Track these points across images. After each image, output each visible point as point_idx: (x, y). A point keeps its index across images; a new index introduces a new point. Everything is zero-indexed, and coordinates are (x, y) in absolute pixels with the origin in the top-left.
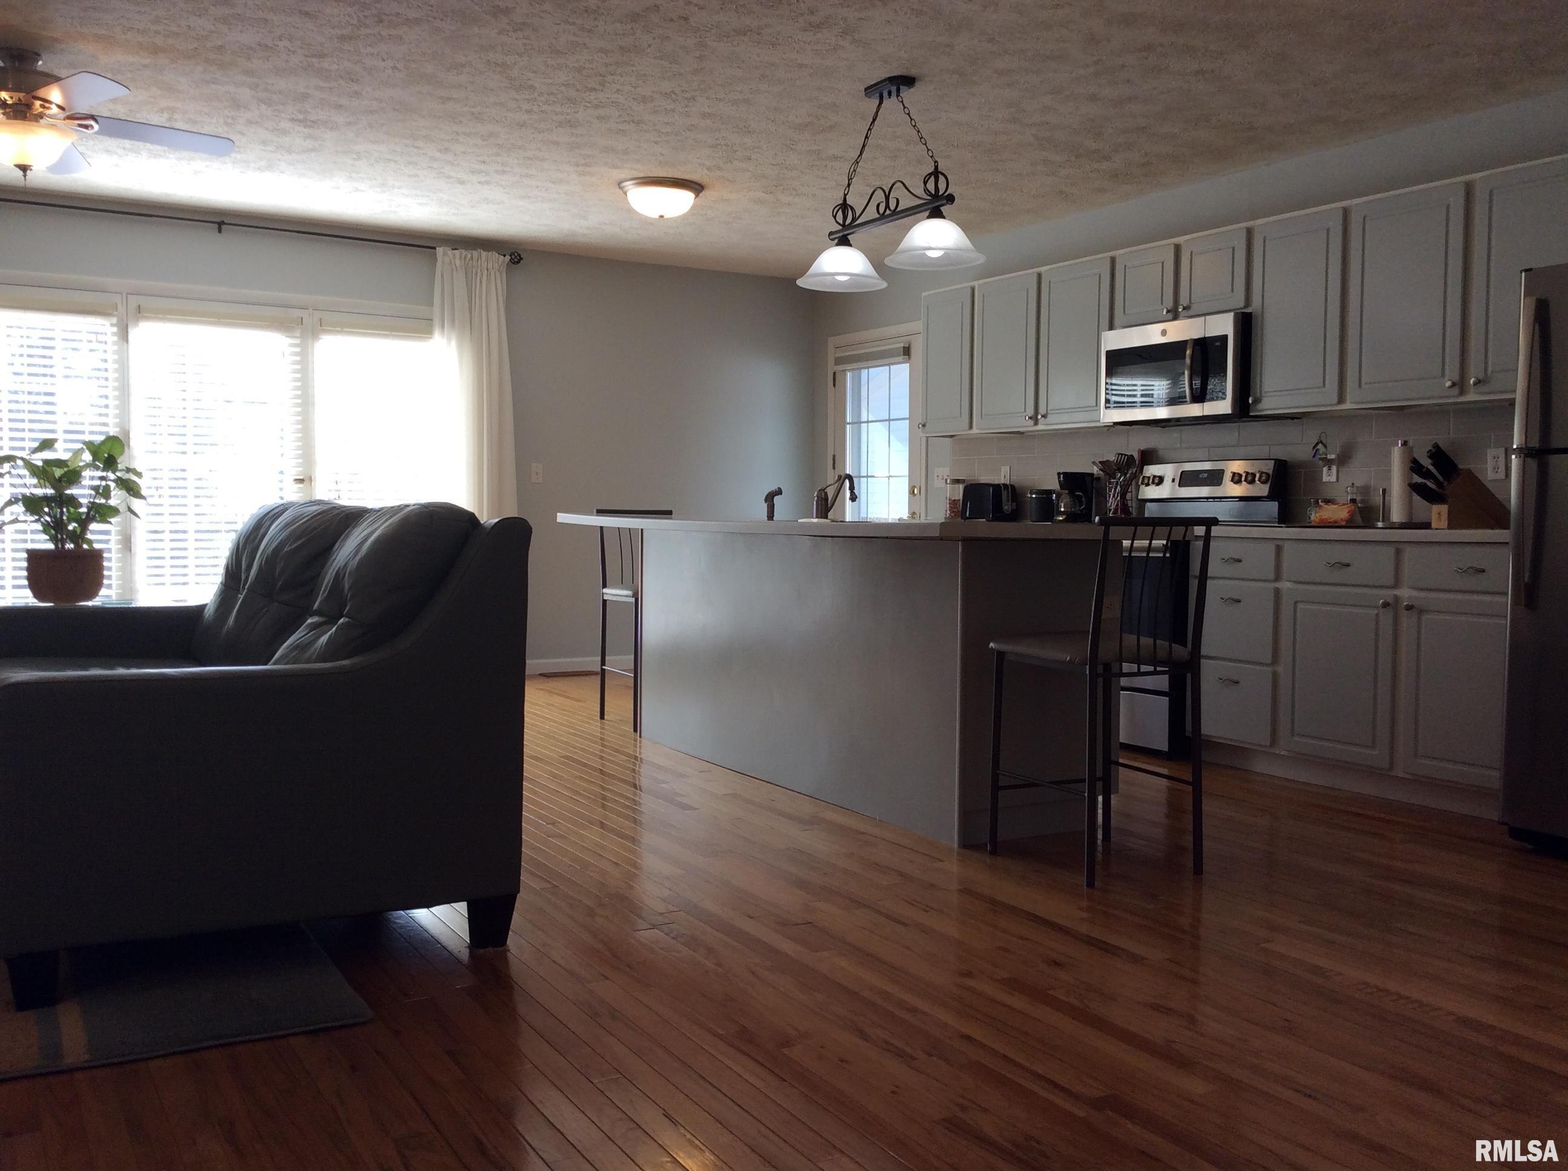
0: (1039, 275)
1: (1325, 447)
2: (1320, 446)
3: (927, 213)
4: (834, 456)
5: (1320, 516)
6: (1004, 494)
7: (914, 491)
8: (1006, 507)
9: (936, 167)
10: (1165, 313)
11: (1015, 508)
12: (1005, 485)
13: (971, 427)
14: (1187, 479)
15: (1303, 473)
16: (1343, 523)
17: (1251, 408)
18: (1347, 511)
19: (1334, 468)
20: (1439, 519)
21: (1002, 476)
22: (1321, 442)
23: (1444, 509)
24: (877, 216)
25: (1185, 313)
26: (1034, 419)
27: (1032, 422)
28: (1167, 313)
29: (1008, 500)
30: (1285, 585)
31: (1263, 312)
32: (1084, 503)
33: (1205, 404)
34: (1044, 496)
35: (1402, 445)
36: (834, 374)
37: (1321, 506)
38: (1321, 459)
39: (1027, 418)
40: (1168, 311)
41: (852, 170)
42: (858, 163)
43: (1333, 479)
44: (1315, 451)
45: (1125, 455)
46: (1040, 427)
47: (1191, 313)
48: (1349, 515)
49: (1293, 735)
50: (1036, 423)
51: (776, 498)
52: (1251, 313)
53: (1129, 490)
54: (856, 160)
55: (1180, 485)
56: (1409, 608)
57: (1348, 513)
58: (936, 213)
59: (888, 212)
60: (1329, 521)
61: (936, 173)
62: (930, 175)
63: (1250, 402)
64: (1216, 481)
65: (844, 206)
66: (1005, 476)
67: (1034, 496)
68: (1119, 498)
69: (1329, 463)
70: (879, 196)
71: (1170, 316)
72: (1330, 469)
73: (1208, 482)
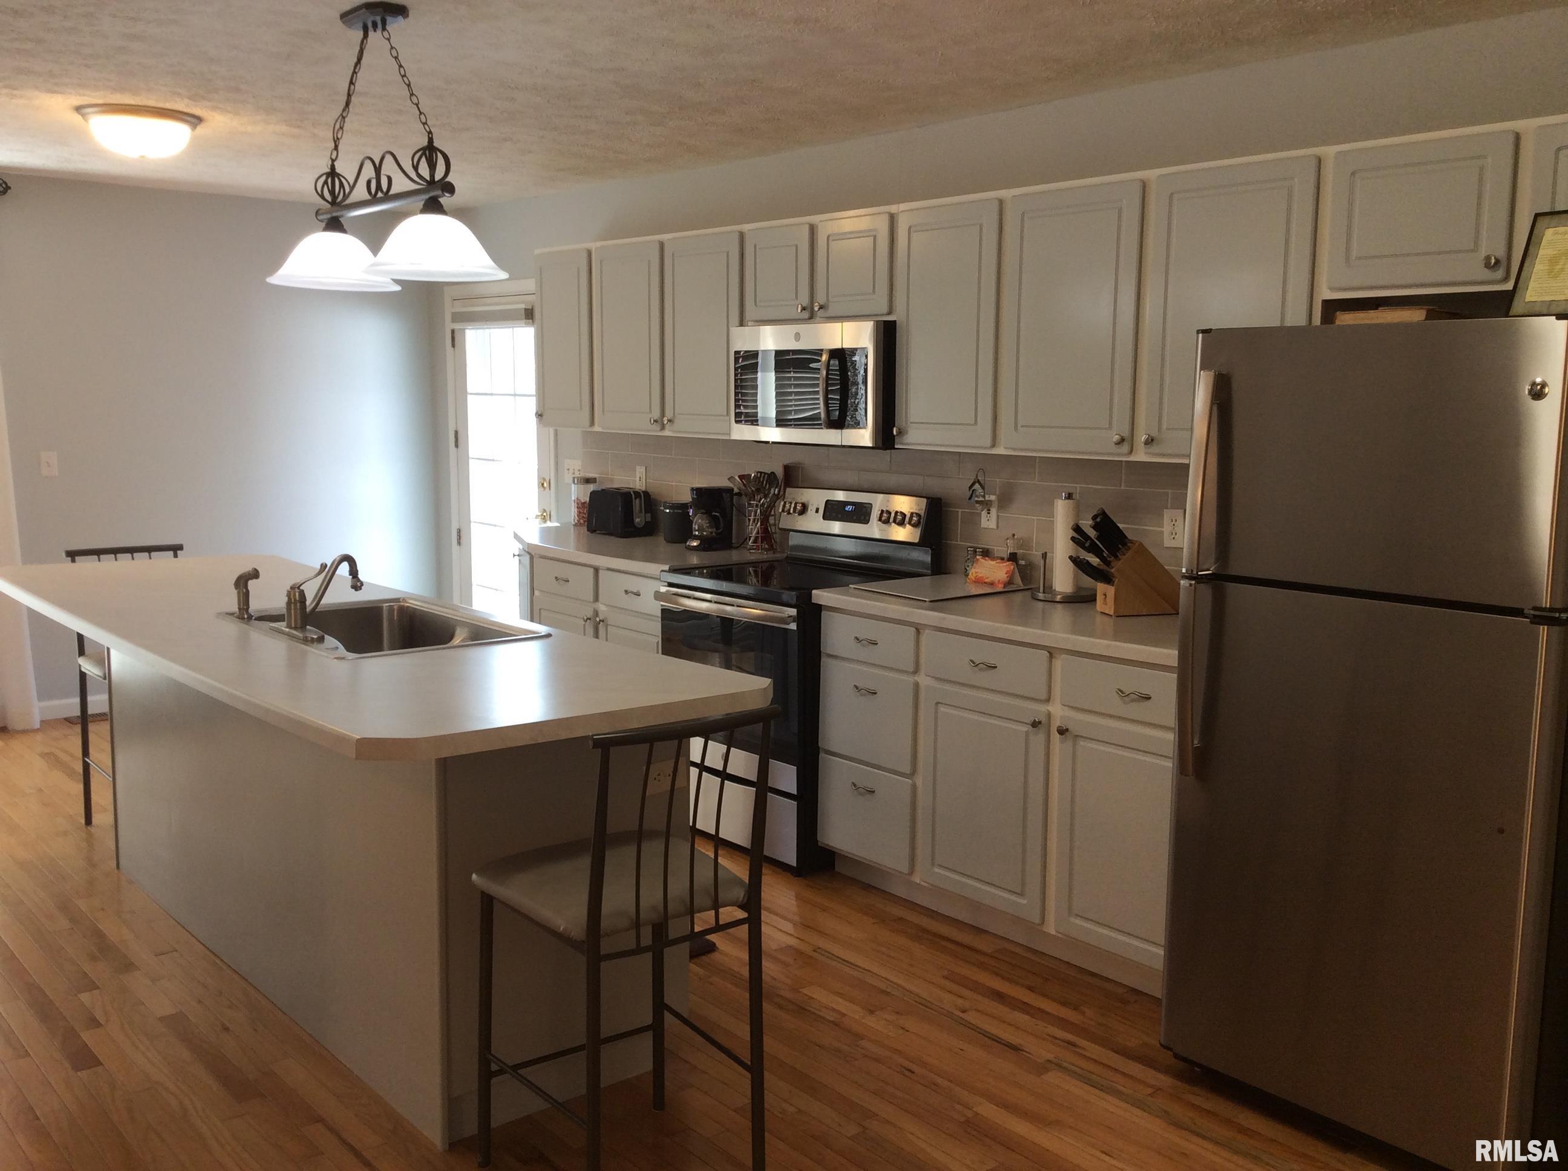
0: (662, 245)
1: (983, 487)
2: (977, 486)
3: (421, 204)
4: (456, 433)
5: (976, 573)
6: (637, 504)
7: (543, 484)
8: (637, 520)
9: (431, 140)
10: (799, 311)
11: (649, 519)
12: (637, 494)
13: (592, 423)
14: (833, 511)
15: (960, 513)
16: (1000, 588)
17: (896, 441)
18: (1005, 571)
19: (994, 511)
20: (1105, 603)
21: (636, 479)
22: (979, 482)
23: (1111, 590)
24: (368, 197)
25: (821, 313)
26: (660, 422)
27: (657, 427)
28: (801, 311)
29: (641, 511)
30: (923, 680)
31: (907, 321)
32: (722, 525)
33: (843, 430)
34: (680, 511)
35: (1066, 498)
36: (453, 332)
37: (978, 560)
38: (977, 502)
39: (652, 422)
40: (804, 309)
41: (338, 126)
42: (344, 118)
43: (992, 524)
44: (971, 492)
45: (765, 473)
46: (667, 433)
47: (831, 312)
48: (1008, 577)
49: (933, 864)
50: (663, 428)
51: (251, 584)
52: (895, 321)
53: (772, 513)
54: (342, 115)
55: (824, 518)
56: (1062, 731)
57: (1006, 574)
58: (433, 206)
59: (380, 195)
60: (986, 580)
61: (430, 151)
62: (423, 149)
63: (895, 433)
64: (862, 518)
65: (333, 173)
66: (640, 478)
67: (668, 511)
68: (759, 523)
69: (987, 505)
70: (369, 172)
71: (806, 315)
72: (989, 513)
73: (855, 518)
